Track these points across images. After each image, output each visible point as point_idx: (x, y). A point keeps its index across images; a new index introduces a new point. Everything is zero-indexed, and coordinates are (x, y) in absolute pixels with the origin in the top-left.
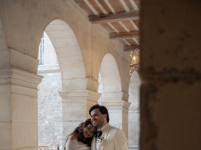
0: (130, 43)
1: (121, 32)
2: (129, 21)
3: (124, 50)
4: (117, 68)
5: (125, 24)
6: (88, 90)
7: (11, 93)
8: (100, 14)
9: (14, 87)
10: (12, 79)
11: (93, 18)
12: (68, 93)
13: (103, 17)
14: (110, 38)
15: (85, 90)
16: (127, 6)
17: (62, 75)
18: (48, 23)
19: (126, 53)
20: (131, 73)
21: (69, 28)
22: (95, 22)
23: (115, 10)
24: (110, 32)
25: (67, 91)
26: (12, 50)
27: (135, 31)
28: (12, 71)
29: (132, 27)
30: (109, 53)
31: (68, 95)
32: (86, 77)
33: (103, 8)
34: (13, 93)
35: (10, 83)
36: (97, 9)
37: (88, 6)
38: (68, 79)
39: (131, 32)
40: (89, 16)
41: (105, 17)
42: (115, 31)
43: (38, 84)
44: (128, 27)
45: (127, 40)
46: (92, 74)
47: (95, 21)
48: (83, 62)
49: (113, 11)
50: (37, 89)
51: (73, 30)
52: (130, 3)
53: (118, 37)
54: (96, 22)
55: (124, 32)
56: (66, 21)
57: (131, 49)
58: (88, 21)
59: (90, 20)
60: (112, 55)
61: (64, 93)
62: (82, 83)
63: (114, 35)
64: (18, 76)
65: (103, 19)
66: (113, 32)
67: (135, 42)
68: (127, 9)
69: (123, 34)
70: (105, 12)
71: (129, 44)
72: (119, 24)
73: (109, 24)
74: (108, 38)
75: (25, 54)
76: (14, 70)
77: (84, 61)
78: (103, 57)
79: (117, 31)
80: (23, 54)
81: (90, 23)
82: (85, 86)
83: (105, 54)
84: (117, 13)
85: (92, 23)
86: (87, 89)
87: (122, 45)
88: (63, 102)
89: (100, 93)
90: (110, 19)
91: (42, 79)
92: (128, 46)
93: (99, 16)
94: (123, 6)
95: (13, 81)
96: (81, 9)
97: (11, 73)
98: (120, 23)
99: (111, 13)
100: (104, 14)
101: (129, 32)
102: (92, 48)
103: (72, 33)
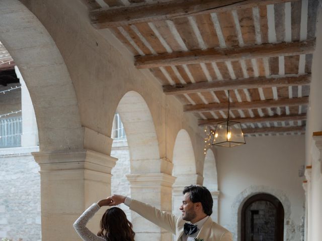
0: (206, 116)
1: (198, 103)
2: (209, 93)
3: (199, 125)
4: (192, 147)
5: (204, 96)
6: (162, 174)
7: (84, 179)
8: (176, 84)
9: (87, 172)
10: (85, 162)
11: (168, 88)
12: (138, 176)
13: (180, 87)
14: (184, 111)
15: (158, 173)
16: (210, 75)
17: (131, 155)
18: (122, 96)
19: (200, 128)
20: (206, 151)
21: (143, 100)
22: (169, 93)
23: (195, 80)
24: (186, 104)
25: (137, 175)
26: (86, 129)
27: (215, 103)
28: (86, 154)
29: (212, 99)
30: (183, 128)
31: (139, 179)
32: (161, 158)
33: (181, 77)
34: (86, 179)
35: (84, 168)
36: (175, 78)
37: (164, 75)
38: (138, 160)
39: (209, 104)
40: (163, 86)
41: (183, 87)
42: (190, 103)
43: (111, 168)
44: (206, 99)
45: (203, 113)
46: (166, 154)
47: (170, 91)
48: (157, 141)
49: (192, 80)
50: (110, 174)
51: (147, 102)
52: (214, 72)
53: (195, 109)
54: (172, 93)
55: (201, 104)
56: (140, 93)
57: (207, 123)
58: (162, 91)
59: (164, 91)
60: (187, 130)
61: (133, 177)
62: (155, 165)
63: (189, 107)
64: (92, 159)
65: (180, 90)
66: (189, 104)
67: (212, 116)
68: (209, 78)
69: (200, 106)
70: (183, 82)
71: (205, 118)
72: (197, 95)
73: (186, 95)
74: (182, 111)
75: (98, 132)
76: (88, 152)
77: (158, 138)
78: (177, 133)
79: (193, 103)
80: (97, 133)
81: (164, 94)
82: (159, 169)
83: (180, 130)
84: (197, 82)
85: (166, 94)
86: (161, 172)
87: (196, 119)
88: (131, 188)
89: (174, 177)
90: (189, 89)
91: (117, 162)
92: (203, 119)
93: (175, 86)
94: (205, 75)
95: (87, 165)
96: (155, 78)
97: (85, 156)
98: (199, 94)
99: (189, 83)
100: (181, 84)
101: (207, 105)
102: (166, 123)
103: (146, 106)
